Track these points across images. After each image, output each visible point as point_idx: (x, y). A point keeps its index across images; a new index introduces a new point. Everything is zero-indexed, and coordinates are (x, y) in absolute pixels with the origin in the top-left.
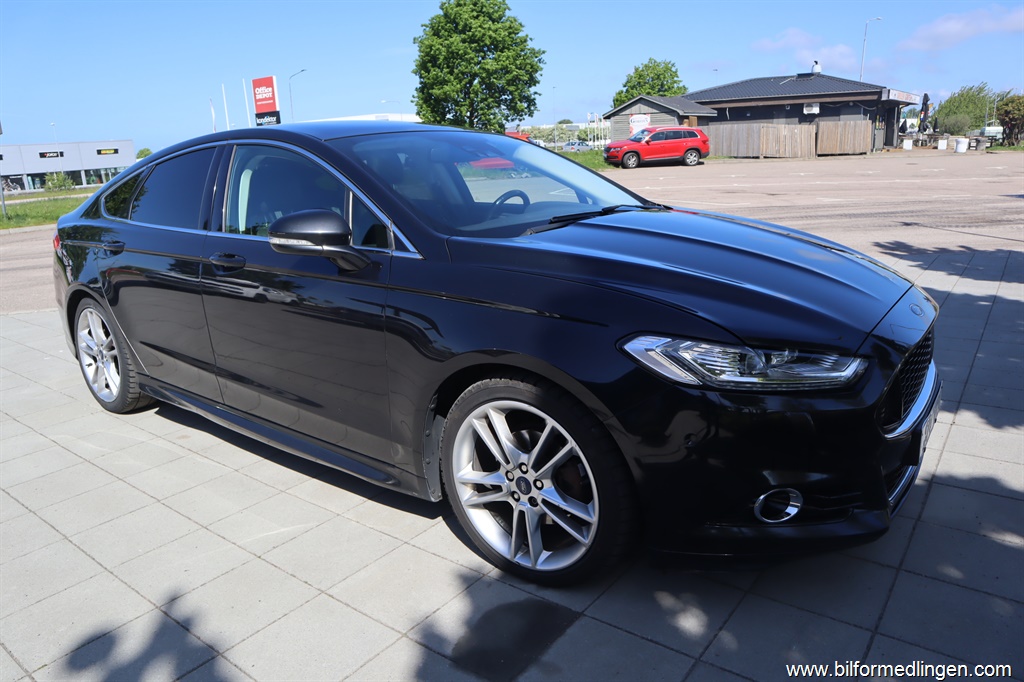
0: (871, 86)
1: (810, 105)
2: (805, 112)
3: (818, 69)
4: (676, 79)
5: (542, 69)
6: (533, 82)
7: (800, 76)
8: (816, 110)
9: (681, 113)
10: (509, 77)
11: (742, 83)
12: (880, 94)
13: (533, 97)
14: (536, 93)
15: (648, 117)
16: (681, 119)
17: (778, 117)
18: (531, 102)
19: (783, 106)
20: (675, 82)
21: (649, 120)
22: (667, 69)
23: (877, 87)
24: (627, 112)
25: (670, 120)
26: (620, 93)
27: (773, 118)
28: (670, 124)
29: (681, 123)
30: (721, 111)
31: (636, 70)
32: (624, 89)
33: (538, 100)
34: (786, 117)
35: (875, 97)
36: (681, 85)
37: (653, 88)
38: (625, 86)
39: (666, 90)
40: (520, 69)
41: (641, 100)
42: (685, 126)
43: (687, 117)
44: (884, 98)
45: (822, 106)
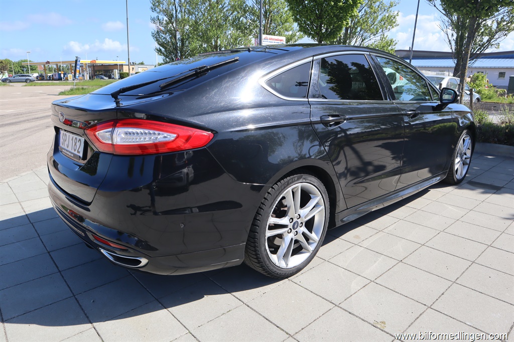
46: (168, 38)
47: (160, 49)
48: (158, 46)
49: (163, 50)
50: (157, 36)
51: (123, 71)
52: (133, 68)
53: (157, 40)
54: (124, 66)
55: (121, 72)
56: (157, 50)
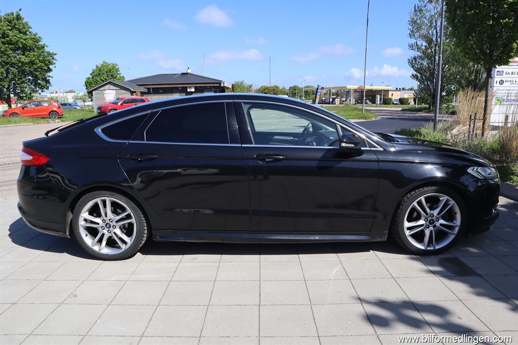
0: (216, 80)
1: (190, 88)
2: (188, 90)
3: (189, 71)
4: (118, 72)
5: (55, 64)
6: (50, 70)
7: (183, 74)
8: (193, 90)
9: (132, 90)
10: (35, 67)
11: (155, 76)
12: (220, 83)
13: (48, 78)
14: (49, 76)
15: (114, 92)
16: (132, 93)
17: (176, 93)
18: (48, 82)
19: (178, 87)
20: (119, 74)
21: (115, 93)
22: (114, 67)
23: (219, 80)
24: (102, 88)
25: (127, 93)
26: (89, 78)
27: (173, 93)
28: (127, 96)
29: (132, 95)
30: (149, 89)
31: (97, 67)
32: (91, 76)
33: (51, 80)
34: (180, 93)
35: (218, 85)
36: (121, 75)
37: (108, 76)
38: (91, 75)
39: (114, 78)
40: (42, 62)
41: (109, 83)
42: (134, 97)
43: (135, 92)
44: (222, 85)
45: (196, 88)
46: (425, 63)
47: (417, 76)
48: (415, 73)
49: (419, 75)
50: (412, 63)
51: (388, 96)
52: (392, 94)
53: (413, 67)
54: (389, 92)
55: (385, 98)
56: (414, 76)
